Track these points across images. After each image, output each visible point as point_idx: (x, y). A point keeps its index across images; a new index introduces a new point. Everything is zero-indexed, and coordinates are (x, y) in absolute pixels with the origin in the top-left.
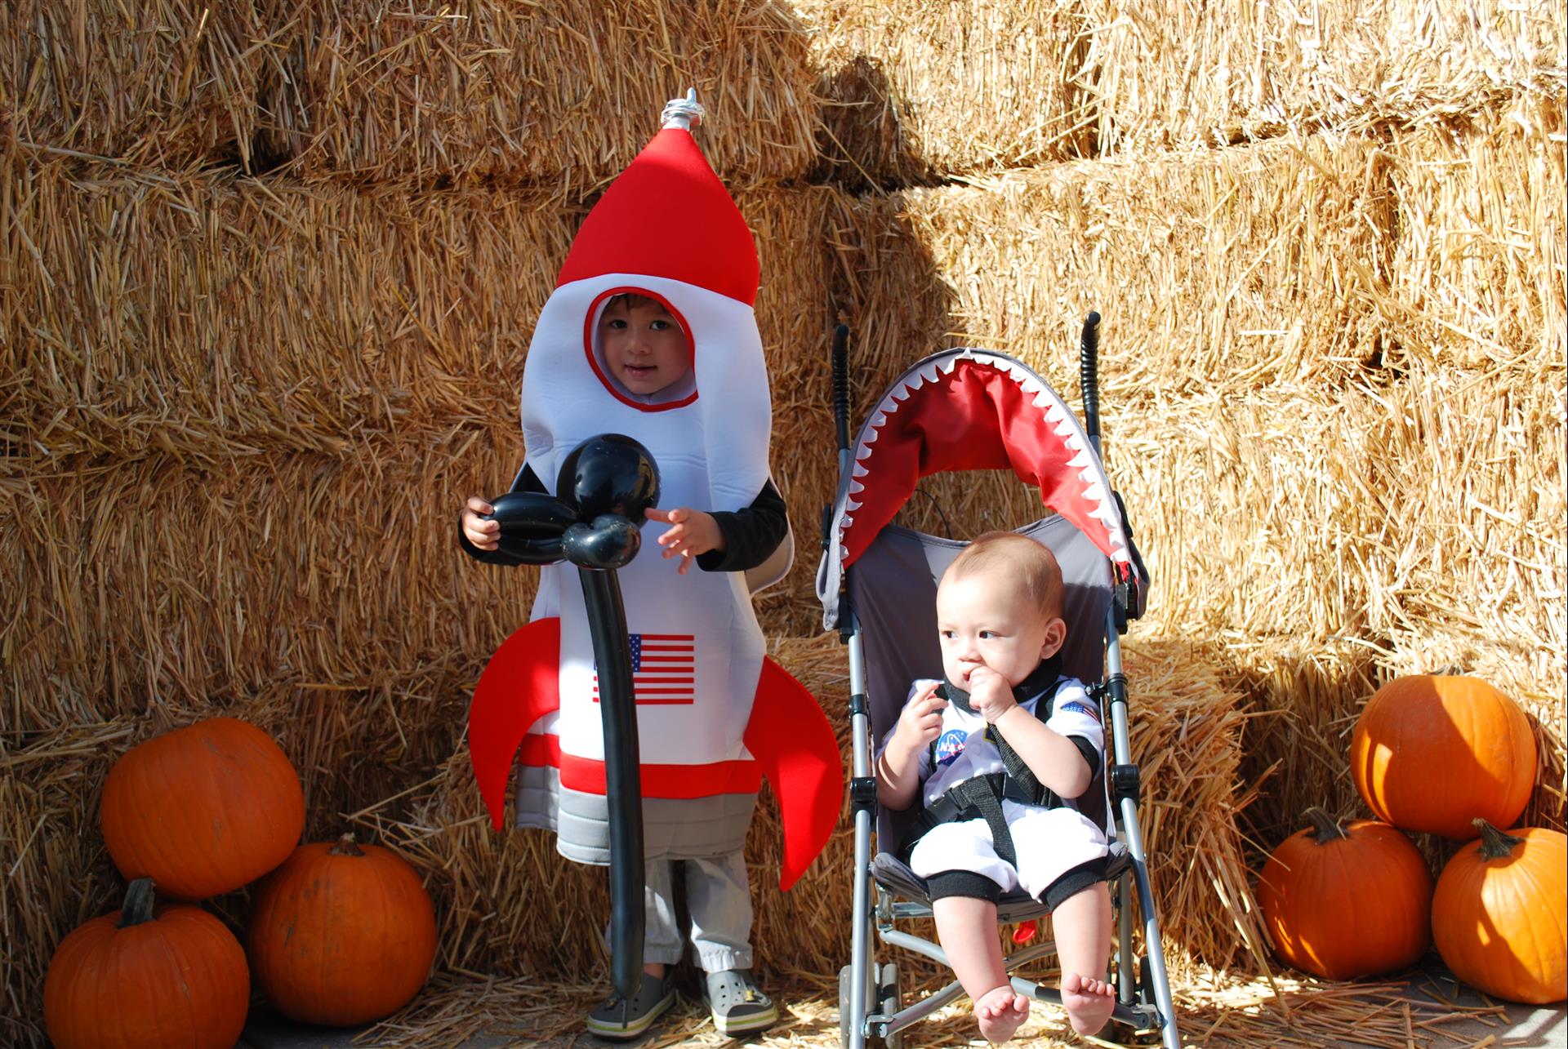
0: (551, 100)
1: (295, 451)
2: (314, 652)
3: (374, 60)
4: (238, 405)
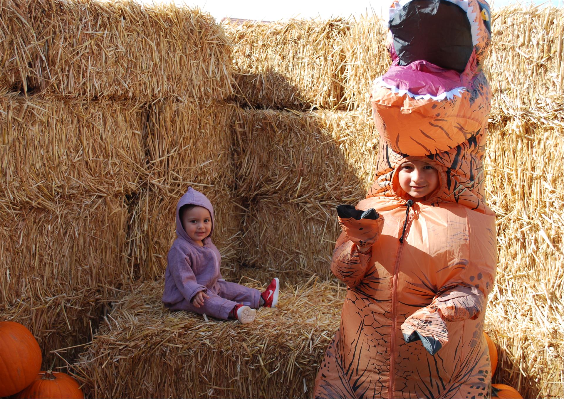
0: (138, 68)
1: (33, 207)
2: (35, 289)
3: (74, 50)
4: (15, 191)
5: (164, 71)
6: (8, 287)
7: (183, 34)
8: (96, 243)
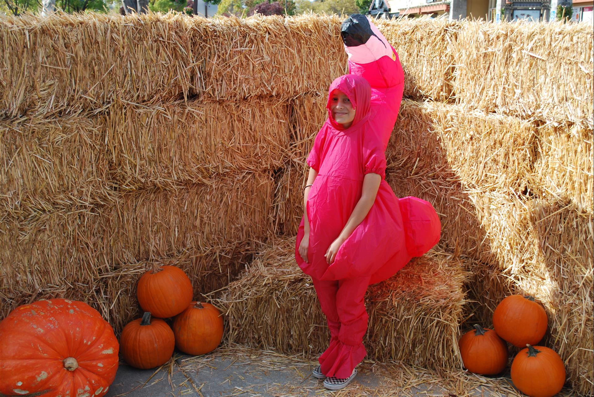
0: (281, 71)
2: (197, 241)
3: (226, 64)
4: (180, 172)
5: (304, 71)
6: (176, 240)
7: (322, 40)
8: (247, 208)
